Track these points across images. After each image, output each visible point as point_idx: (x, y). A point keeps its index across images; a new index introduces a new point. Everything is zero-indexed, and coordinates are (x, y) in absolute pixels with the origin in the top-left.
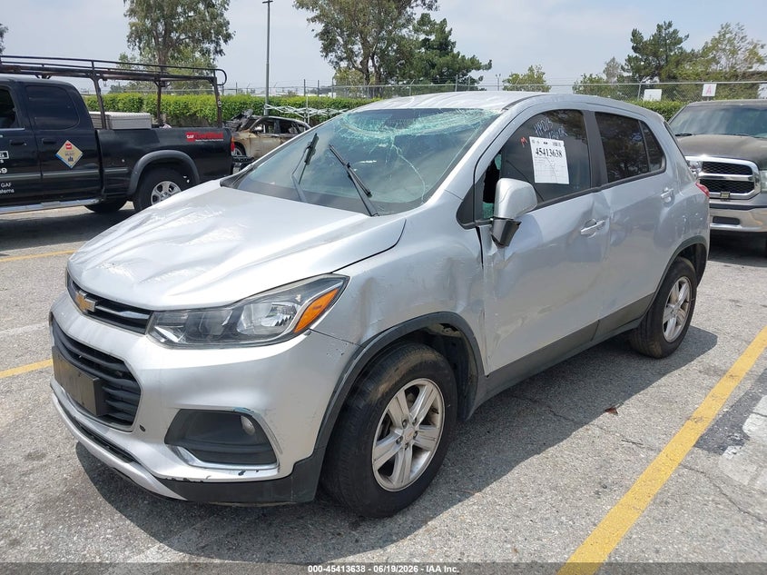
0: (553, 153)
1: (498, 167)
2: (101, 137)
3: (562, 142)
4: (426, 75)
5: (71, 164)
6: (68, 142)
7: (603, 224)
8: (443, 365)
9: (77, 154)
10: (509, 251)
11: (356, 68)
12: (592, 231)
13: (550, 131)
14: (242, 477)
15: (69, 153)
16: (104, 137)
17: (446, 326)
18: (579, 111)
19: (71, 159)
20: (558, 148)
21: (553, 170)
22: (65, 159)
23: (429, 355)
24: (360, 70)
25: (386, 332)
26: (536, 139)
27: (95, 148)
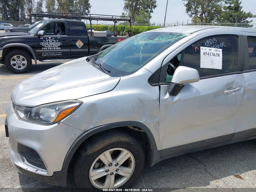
0: (214, 55)
1: (179, 59)
2: (90, 39)
3: (221, 50)
4: (228, 20)
5: (80, 47)
6: (79, 40)
7: (239, 90)
8: (133, 143)
9: (82, 44)
10: (177, 98)
11: (198, 17)
12: (232, 92)
13: (214, 44)
14: (36, 172)
15: (79, 44)
16: (91, 39)
17: (134, 127)
18: (237, 36)
19: (80, 46)
20: (218, 52)
21: (212, 62)
22: (78, 46)
23: (124, 139)
24: (199, 18)
25: (99, 127)
26: (204, 48)
27: (87, 42)
